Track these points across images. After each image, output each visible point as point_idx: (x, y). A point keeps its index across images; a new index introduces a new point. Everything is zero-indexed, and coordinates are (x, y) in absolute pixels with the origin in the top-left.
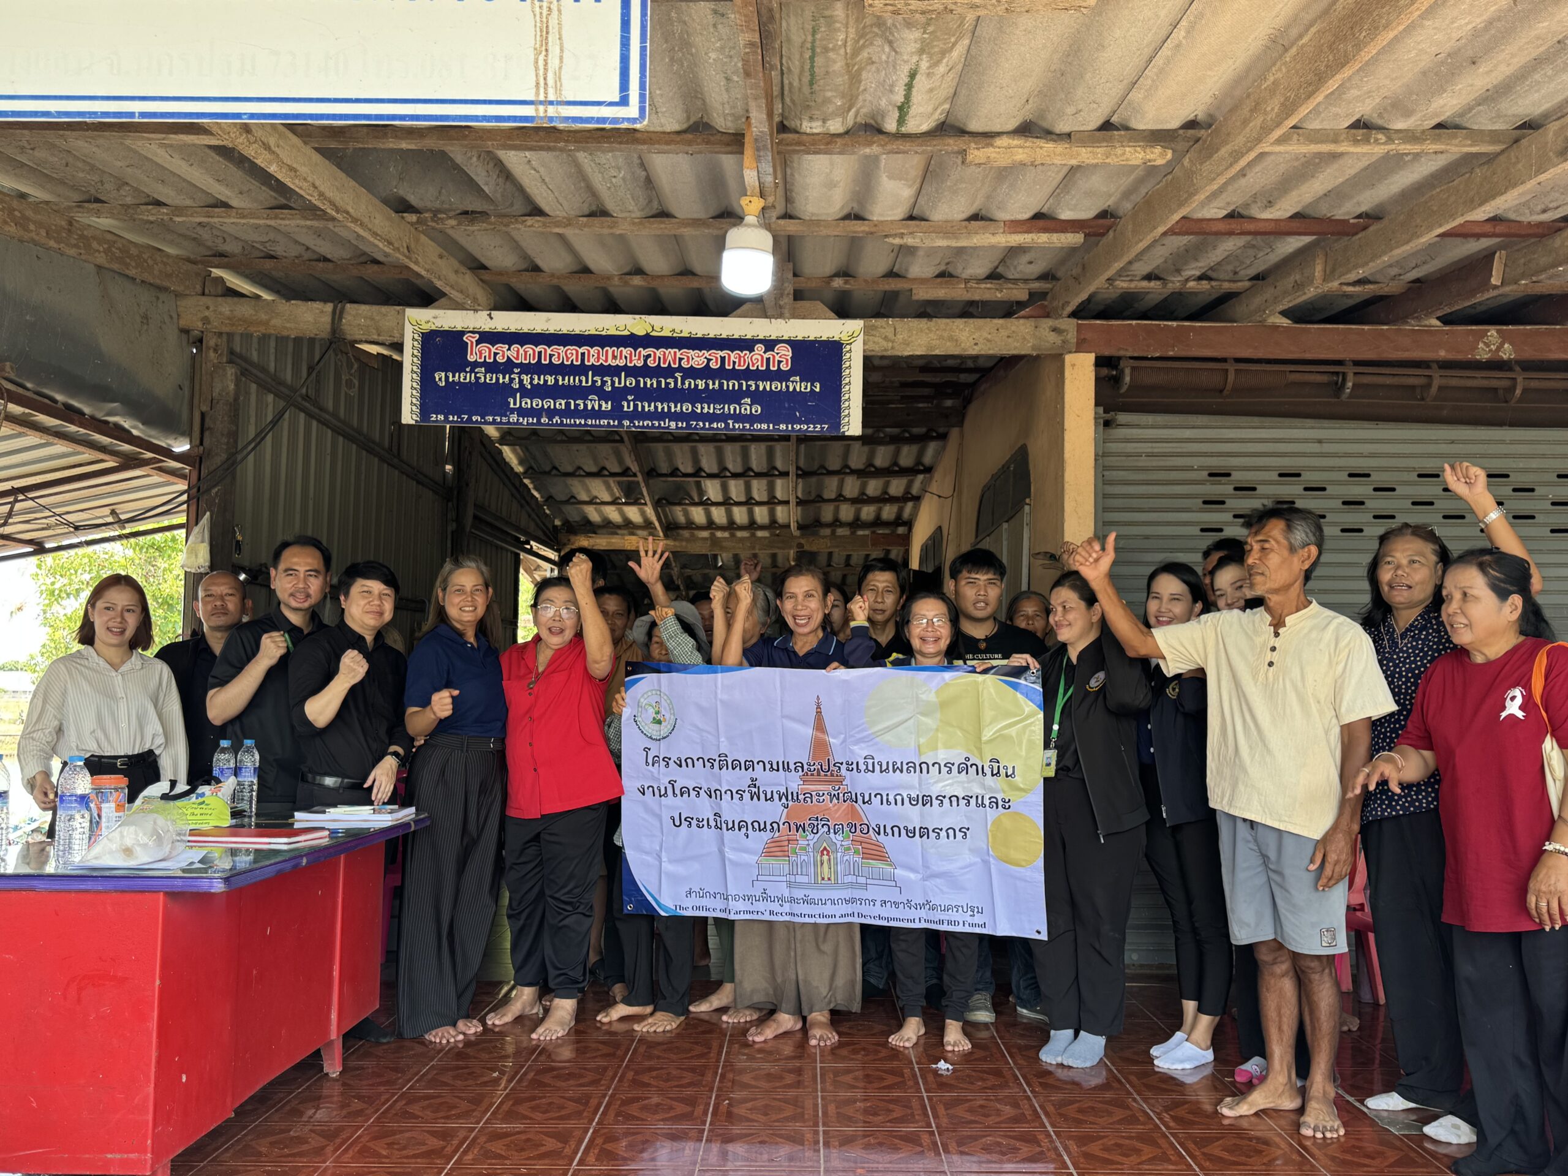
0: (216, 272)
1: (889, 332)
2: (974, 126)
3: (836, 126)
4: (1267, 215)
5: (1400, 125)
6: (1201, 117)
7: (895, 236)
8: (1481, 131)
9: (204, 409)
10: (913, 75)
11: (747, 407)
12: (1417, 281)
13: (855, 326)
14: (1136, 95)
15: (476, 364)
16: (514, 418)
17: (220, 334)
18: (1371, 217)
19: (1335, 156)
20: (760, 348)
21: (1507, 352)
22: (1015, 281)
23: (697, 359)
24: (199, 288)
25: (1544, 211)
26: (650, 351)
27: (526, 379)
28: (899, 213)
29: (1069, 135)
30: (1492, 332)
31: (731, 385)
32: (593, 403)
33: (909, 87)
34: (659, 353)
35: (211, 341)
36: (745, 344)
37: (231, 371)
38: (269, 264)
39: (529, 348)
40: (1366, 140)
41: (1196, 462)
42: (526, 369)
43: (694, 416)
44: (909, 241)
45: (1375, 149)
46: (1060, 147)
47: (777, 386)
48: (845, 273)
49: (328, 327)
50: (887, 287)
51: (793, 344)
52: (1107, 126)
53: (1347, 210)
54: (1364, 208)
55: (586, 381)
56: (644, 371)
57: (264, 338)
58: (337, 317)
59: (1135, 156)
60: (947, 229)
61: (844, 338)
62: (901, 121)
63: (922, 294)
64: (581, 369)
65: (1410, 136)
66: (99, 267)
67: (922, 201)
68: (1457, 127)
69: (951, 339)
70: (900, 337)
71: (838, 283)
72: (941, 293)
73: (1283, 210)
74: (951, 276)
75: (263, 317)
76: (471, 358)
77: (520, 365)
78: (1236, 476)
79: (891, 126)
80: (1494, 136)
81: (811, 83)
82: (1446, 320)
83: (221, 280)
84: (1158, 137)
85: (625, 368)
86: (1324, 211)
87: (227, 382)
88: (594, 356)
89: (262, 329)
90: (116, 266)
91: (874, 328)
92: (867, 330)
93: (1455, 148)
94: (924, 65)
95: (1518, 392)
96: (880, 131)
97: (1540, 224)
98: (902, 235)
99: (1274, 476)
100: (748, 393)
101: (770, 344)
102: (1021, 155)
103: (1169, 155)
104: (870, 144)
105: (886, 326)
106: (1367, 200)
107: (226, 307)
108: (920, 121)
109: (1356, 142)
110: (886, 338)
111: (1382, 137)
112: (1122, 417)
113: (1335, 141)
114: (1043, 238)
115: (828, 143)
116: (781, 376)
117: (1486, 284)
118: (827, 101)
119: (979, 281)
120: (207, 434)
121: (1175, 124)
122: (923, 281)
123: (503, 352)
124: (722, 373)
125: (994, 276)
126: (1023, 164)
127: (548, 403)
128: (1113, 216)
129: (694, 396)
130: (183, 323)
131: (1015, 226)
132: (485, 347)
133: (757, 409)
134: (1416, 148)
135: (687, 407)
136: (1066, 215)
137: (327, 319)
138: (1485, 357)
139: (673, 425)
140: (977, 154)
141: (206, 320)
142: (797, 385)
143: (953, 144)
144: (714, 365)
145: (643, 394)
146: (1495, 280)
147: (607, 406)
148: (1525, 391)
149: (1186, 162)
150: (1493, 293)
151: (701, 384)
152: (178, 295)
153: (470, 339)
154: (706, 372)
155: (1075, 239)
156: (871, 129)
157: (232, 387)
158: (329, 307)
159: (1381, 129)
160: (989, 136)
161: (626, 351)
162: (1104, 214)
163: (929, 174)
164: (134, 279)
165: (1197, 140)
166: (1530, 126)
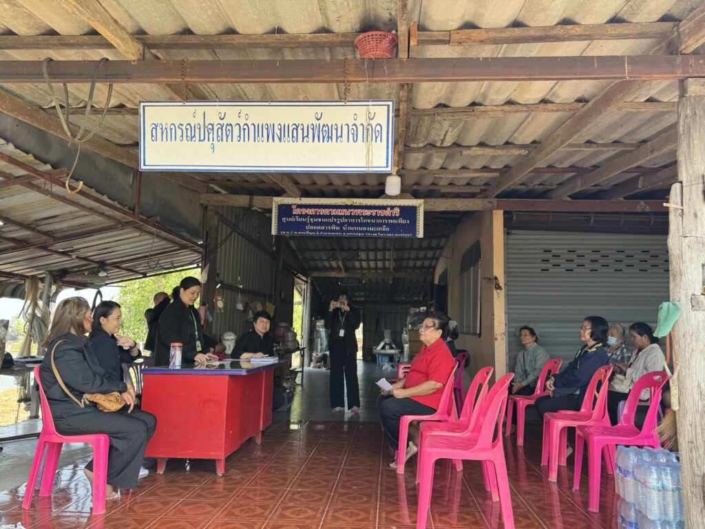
0: (211, 185)
1: (432, 203)
2: (464, 144)
3: (421, 145)
4: (560, 166)
5: (601, 142)
6: (537, 140)
7: (436, 174)
8: (627, 144)
9: (208, 229)
10: (447, 132)
11: (384, 228)
12: (615, 185)
13: (421, 201)
14: (516, 135)
15: (295, 215)
16: (308, 232)
17: (213, 206)
18: (595, 167)
19: (580, 151)
20: (389, 209)
21: (648, 209)
22: (475, 186)
23: (367, 212)
24: (206, 191)
25: (654, 165)
26: (352, 210)
27: (312, 220)
28: (438, 167)
29: (494, 146)
30: (642, 202)
31: (378, 221)
32: (334, 227)
33: (445, 135)
34: (356, 211)
35: (210, 208)
36: (384, 208)
37: (216, 218)
38: (229, 183)
39: (313, 210)
40: (590, 147)
41: (539, 247)
42: (312, 216)
43: (367, 231)
44: (441, 176)
45: (593, 149)
46: (492, 150)
47: (395, 221)
48: (417, 184)
49: (248, 203)
50: (431, 188)
51: (400, 207)
52: (507, 143)
53: (587, 165)
54: (593, 164)
55: (331, 220)
56: (350, 217)
57: (228, 207)
58: (251, 200)
59: (516, 152)
60: (454, 172)
61: (417, 205)
62: (442, 143)
63: (443, 190)
64: (330, 216)
65: (604, 145)
66: (180, 185)
67: (445, 163)
68: (620, 142)
69: (454, 205)
70: (436, 205)
71: (415, 187)
72: (450, 190)
73: (566, 164)
74: (454, 184)
75: (227, 200)
76: (294, 213)
77: (310, 215)
78: (553, 251)
79: (438, 144)
80: (632, 145)
81: (416, 134)
82: (625, 198)
83: (213, 188)
84: (523, 146)
85: (344, 216)
86: (579, 165)
87: (215, 221)
88: (334, 212)
89: (227, 204)
90: (185, 185)
91: (427, 202)
92: (425, 203)
93: (619, 149)
94: (451, 129)
95: (652, 223)
96: (435, 146)
97: (653, 169)
98: (439, 174)
99: (566, 252)
100: (385, 224)
101: (392, 207)
102: (479, 153)
103: (527, 152)
104: (431, 150)
105: (431, 201)
106: (594, 162)
107: (215, 197)
108: (448, 143)
109: (587, 147)
110: (431, 205)
111: (595, 145)
112: (513, 231)
113: (580, 147)
114: (486, 175)
115: (418, 150)
116: (396, 218)
117: (637, 188)
118: (420, 139)
119: (463, 186)
120: (208, 239)
121: (529, 143)
122: (444, 186)
123: (304, 211)
124: (376, 217)
125: (468, 184)
126: (480, 155)
127: (319, 228)
128: (509, 167)
129: (367, 225)
130: (201, 202)
131: (476, 171)
132: (298, 209)
133: (388, 229)
134: (607, 149)
135: (365, 229)
136: (493, 167)
137: (248, 201)
138: (640, 211)
139: (360, 234)
140: (466, 152)
141: (208, 201)
142: (401, 221)
143: (458, 149)
144: (373, 214)
145: (350, 224)
146: (639, 187)
147: (338, 228)
148: (654, 222)
149: (532, 153)
150: (639, 191)
151: (369, 221)
152: (199, 193)
153: (294, 207)
154: (371, 217)
155: (496, 174)
156: (432, 145)
157: (216, 223)
158: (249, 197)
159: (595, 143)
160: (469, 147)
161: (344, 210)
162: (506, 166)
163: (450, 157)
164: (188, 189)
165: (536, 147)
166: (644, 142)
